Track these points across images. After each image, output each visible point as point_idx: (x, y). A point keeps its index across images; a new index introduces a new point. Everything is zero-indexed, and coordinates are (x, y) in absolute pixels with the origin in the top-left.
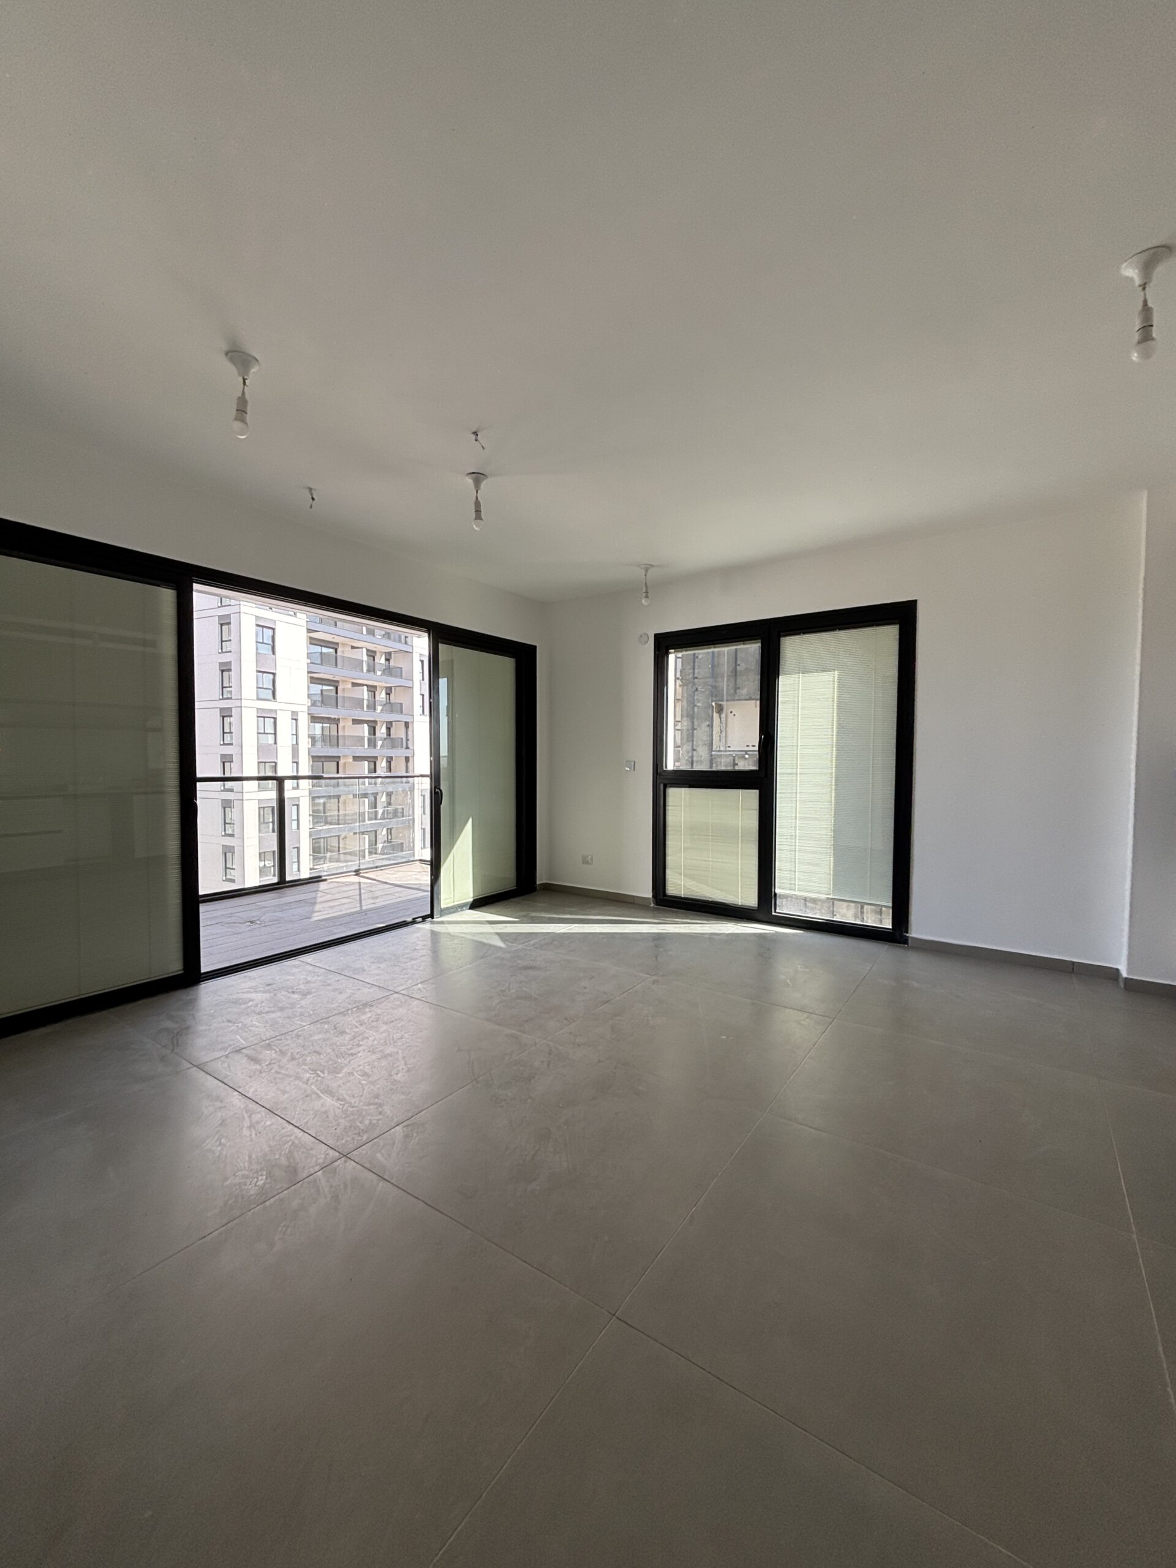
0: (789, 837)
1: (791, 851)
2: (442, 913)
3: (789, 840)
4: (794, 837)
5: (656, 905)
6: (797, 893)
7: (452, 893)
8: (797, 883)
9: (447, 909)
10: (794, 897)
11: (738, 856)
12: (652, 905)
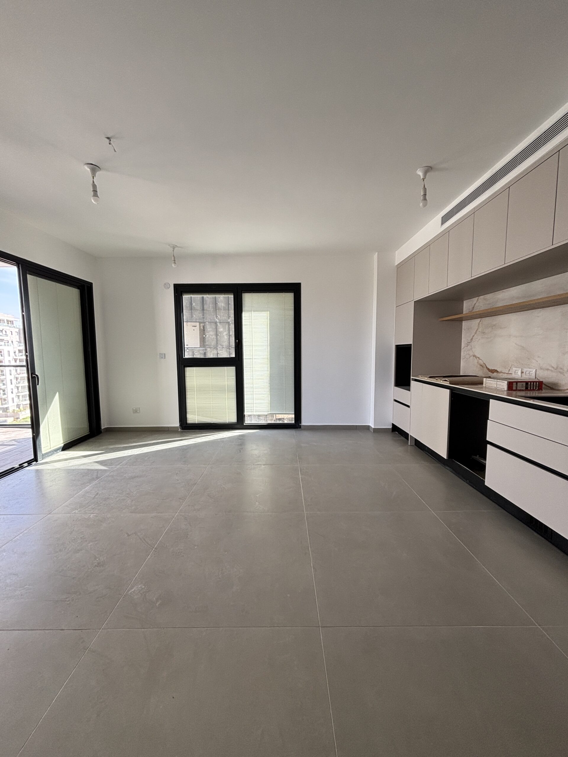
0: (250, 388)
1: (251, 394)
2: (44, 457)
3: (250, 390)
4: (252, 388)
5: (182, 430)
6: (255, 413)
7: (49, 443)
8: (254, 409)
9: (47, 453)
10: (253, 415)
11: (226, 399)
12: (180, 430)
